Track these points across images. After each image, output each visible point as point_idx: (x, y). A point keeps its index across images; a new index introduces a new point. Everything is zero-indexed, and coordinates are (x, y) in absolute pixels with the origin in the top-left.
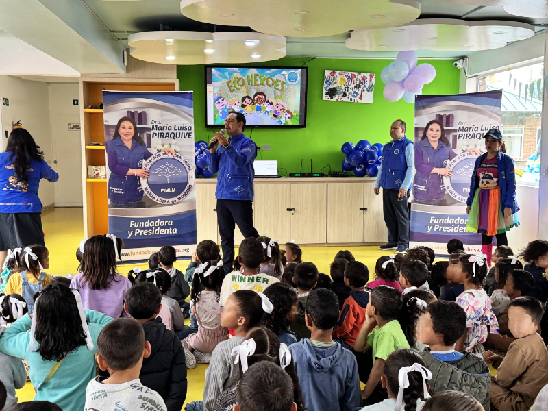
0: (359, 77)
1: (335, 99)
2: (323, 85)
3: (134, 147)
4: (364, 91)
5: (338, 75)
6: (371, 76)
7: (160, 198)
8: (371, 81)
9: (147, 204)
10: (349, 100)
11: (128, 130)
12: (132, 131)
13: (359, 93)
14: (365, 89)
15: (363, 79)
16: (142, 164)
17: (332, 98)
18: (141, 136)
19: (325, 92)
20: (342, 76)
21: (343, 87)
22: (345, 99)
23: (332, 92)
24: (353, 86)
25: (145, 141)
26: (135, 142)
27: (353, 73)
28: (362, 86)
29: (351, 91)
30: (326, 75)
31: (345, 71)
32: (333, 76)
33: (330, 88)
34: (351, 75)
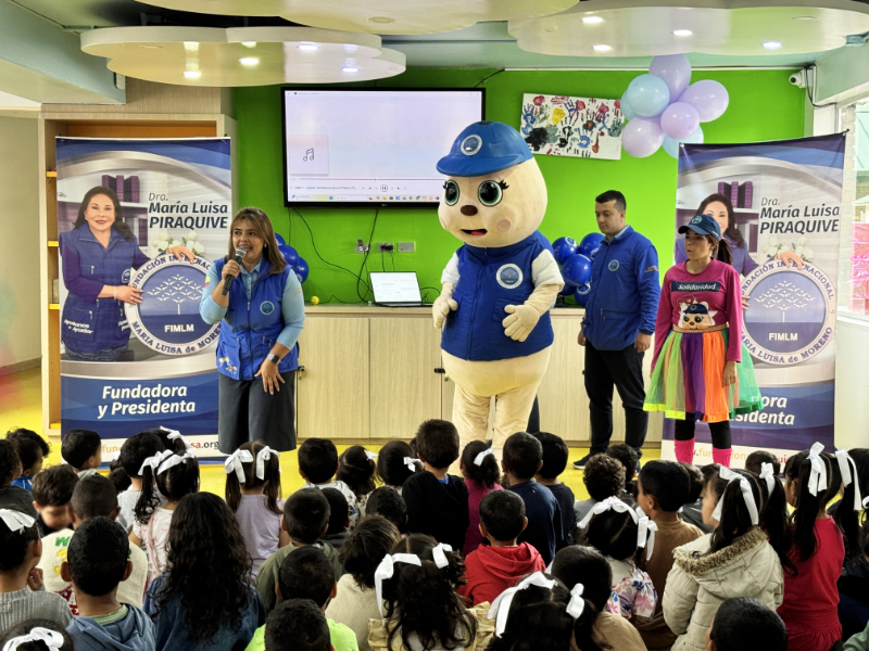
0: (592, 107)
1: (543, 150)
2: (520, 123)
3: (114, 244)
4: (602, 134)
5: (550, 104)
6: (616, 105)
7: (162, 343)
8: (617, 114)
9: (136, 354)
10: (571, 153)
11: (103, 213)
12: (111, 214)
13: (593, 138)
14: (605, 130)
15: (601, 111)
16: (129, 278)
17: (537, 148)
18: (129, 224)
20: (557, 106)
21: (560, 128)
22: (563, 152)
23: (538, 138)
24: (580, 124)
25: (136, 233)
26: (116, 234)
27: (580, 99)
29: (576, 135)
30: (525, 103)
31: (565, 95)
32: (539, 105)
33: (534, 130)
34: (577, 103)
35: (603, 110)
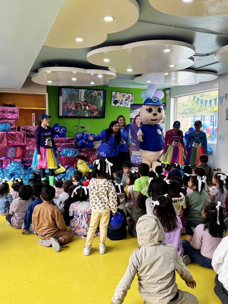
0: (127, 96)
1: (117, 105)
2: (112, 99)
4: (129, 102)
5: (118, 95)
6: (132, 95)
8: (132, 97)
10: (123, 106)
13: (127, 103)
14: (130, 101)
15: (129, 97)
17: (116, 105)
19: (112, 102)
20: (120, 95)
21: (120, 100)
22: (121, 106)
23: (116, 102)
24: (124, 99)
27: (125, 94)
28: (128, 100)
29: (124, 102)
30: (113, 94)
31: (121, 92)
32: (116, 94)
33: (115, 100)
34: (124, 94)
35: (129, 96)
